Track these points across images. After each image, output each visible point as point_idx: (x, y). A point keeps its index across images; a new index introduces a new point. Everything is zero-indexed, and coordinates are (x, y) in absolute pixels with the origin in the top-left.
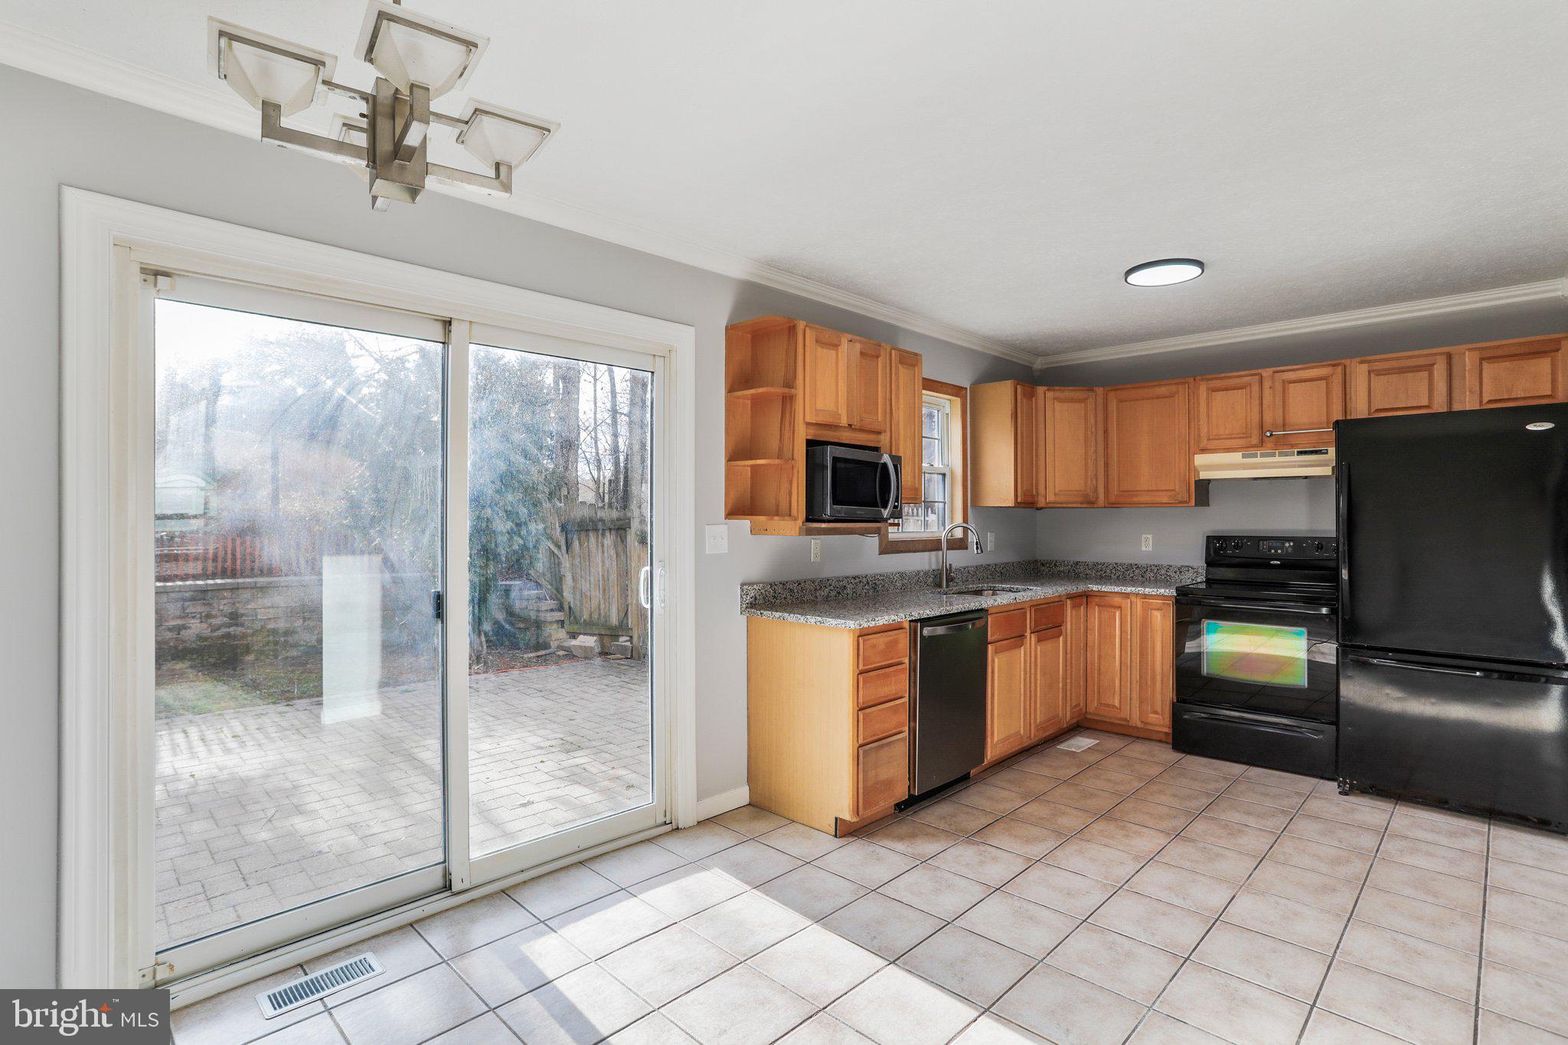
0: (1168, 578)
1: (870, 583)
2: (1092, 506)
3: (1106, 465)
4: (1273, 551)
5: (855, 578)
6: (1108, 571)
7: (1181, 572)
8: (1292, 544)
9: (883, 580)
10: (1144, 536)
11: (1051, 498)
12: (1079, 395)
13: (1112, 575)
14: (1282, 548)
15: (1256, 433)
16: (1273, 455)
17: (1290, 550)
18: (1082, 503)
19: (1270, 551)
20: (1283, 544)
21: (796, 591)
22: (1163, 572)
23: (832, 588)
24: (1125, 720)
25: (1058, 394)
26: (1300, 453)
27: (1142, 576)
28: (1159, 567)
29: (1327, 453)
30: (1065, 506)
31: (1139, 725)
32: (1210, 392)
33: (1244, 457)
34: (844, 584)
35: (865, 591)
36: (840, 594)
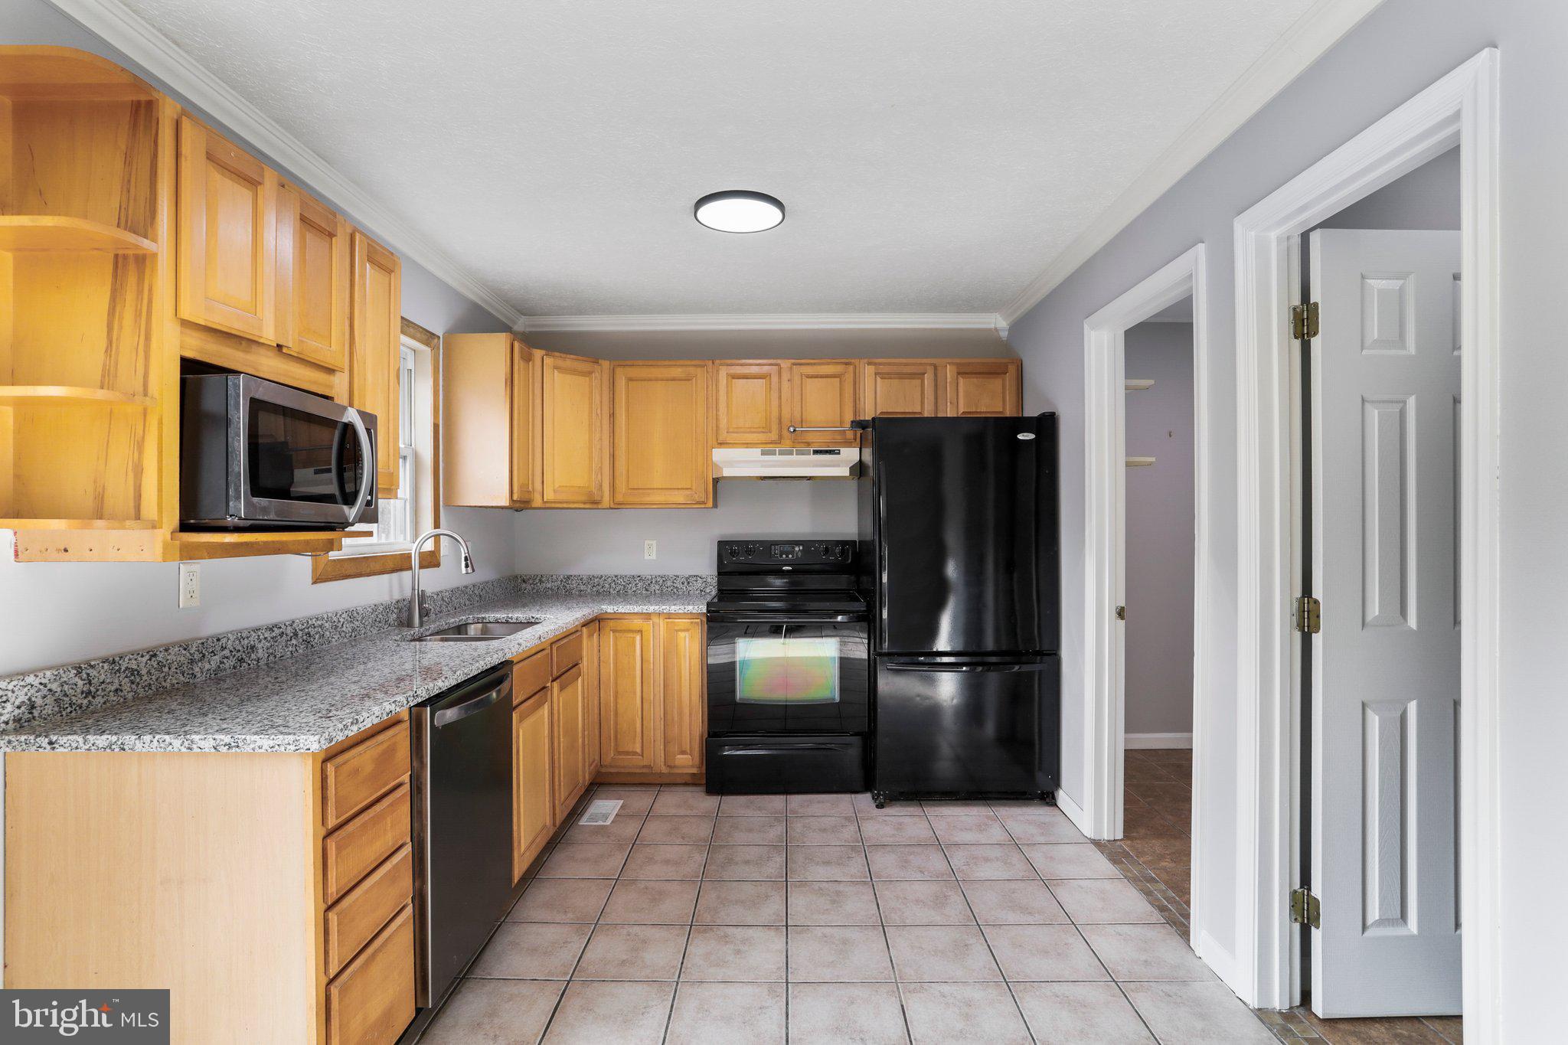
0: (675, 590)
1: (300, 633)
2: (595, 506)
3: (613, 456)
4: (784, 556)
5: (271, 630)
6: (607, 585)
7: (688, 583)
8: (801, 548)
9: (321, 626)
10: (646, 542)
11: (549, 495)
12: (585, 366)
13: (611, 590)
14: (792, 552)
15: (775, 427)
16: (791, 453)
17: (800, 554)
18: (585, 503)
19: (781, 556)
20: (794, 548)
21: (144, 672)
22: (669, 583)
23: (226, 652)
24: (649, 767)
25: (560, 363)
26: (816, 452)
27: (647, 590)
28: (665, 578)
29: (839, 453)
30: (565, 506)
31: (664, 770)
32: (730, 378)
33: (763, 453)
34: (252, 643)
35: (290, 649)
36: (244, 662)
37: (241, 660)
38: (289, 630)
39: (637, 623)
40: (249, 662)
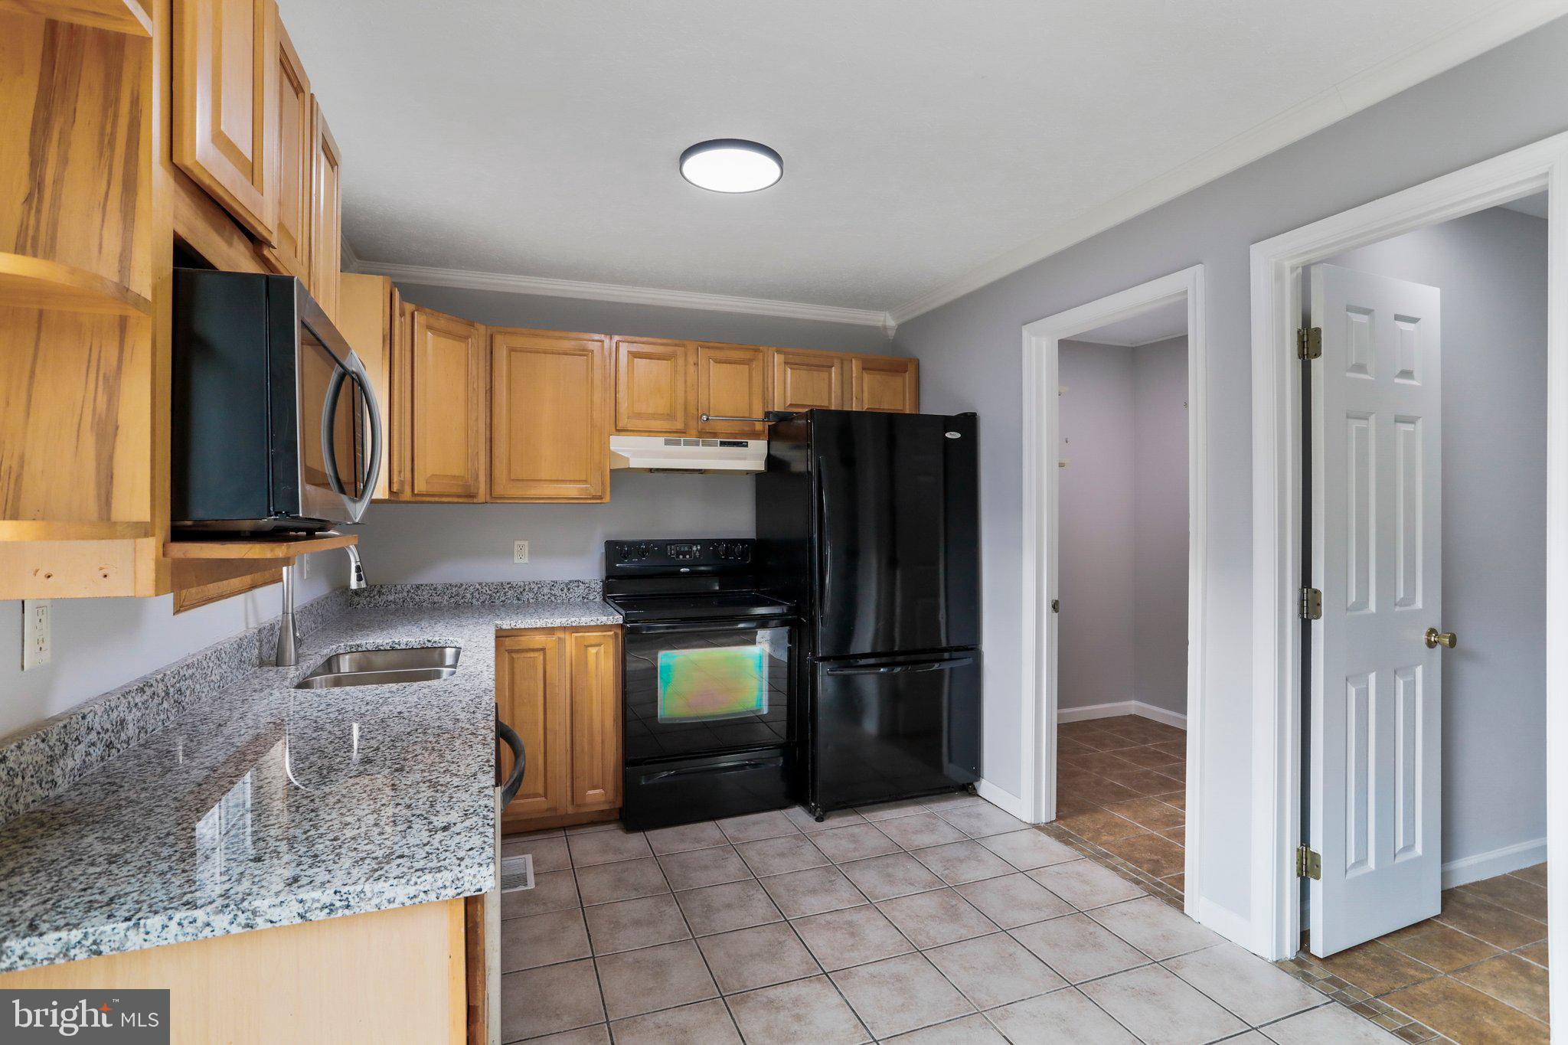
0: (553, 598)
1: (172, 690)
2: (470, 500)
3: (491, 440)
4: (681, 557)
6: (468, 596)
7: (569, 589)
8: (699, 548)
9: (192, 676)
10: (517, 543)
11: (420, 486)
12: (460, 328)
13: (474, 601)
14: (689, 552)
15: (680, 414)
16: (697, 444)
17: (697, 554)
18: (459, 496)
19: (678, 557)
20: (691, 548)
22: (546, 590)
23: (93, 736)
24: (555, 809)
25: (433, 322)
26: (723, 444)
27: (518, 599)
28: (540, 585)
29: (747, 446)
30: (437, 499)
31: (571, 810)
32: (630, 357)
33: (667, 442)
34: (122, 715)
35: (162, 717)
36: (113, 748)
37: (110, 745)
38: (160, 689)
39: (539, 640)
40: (119, 746)
